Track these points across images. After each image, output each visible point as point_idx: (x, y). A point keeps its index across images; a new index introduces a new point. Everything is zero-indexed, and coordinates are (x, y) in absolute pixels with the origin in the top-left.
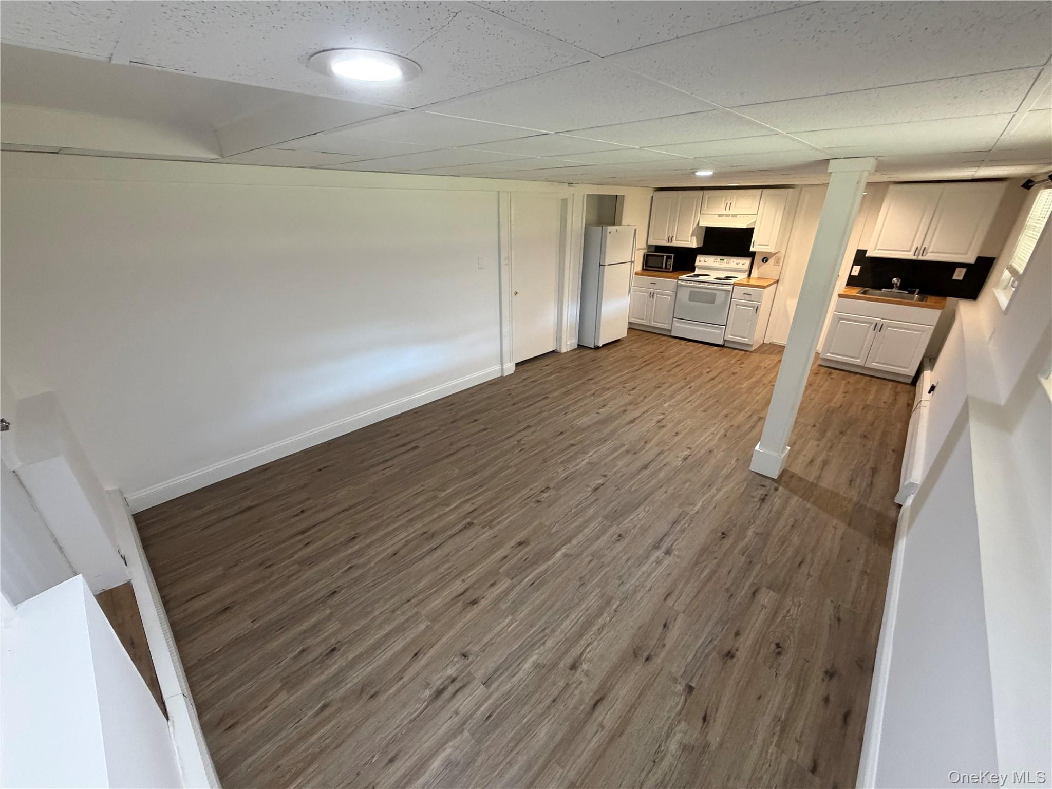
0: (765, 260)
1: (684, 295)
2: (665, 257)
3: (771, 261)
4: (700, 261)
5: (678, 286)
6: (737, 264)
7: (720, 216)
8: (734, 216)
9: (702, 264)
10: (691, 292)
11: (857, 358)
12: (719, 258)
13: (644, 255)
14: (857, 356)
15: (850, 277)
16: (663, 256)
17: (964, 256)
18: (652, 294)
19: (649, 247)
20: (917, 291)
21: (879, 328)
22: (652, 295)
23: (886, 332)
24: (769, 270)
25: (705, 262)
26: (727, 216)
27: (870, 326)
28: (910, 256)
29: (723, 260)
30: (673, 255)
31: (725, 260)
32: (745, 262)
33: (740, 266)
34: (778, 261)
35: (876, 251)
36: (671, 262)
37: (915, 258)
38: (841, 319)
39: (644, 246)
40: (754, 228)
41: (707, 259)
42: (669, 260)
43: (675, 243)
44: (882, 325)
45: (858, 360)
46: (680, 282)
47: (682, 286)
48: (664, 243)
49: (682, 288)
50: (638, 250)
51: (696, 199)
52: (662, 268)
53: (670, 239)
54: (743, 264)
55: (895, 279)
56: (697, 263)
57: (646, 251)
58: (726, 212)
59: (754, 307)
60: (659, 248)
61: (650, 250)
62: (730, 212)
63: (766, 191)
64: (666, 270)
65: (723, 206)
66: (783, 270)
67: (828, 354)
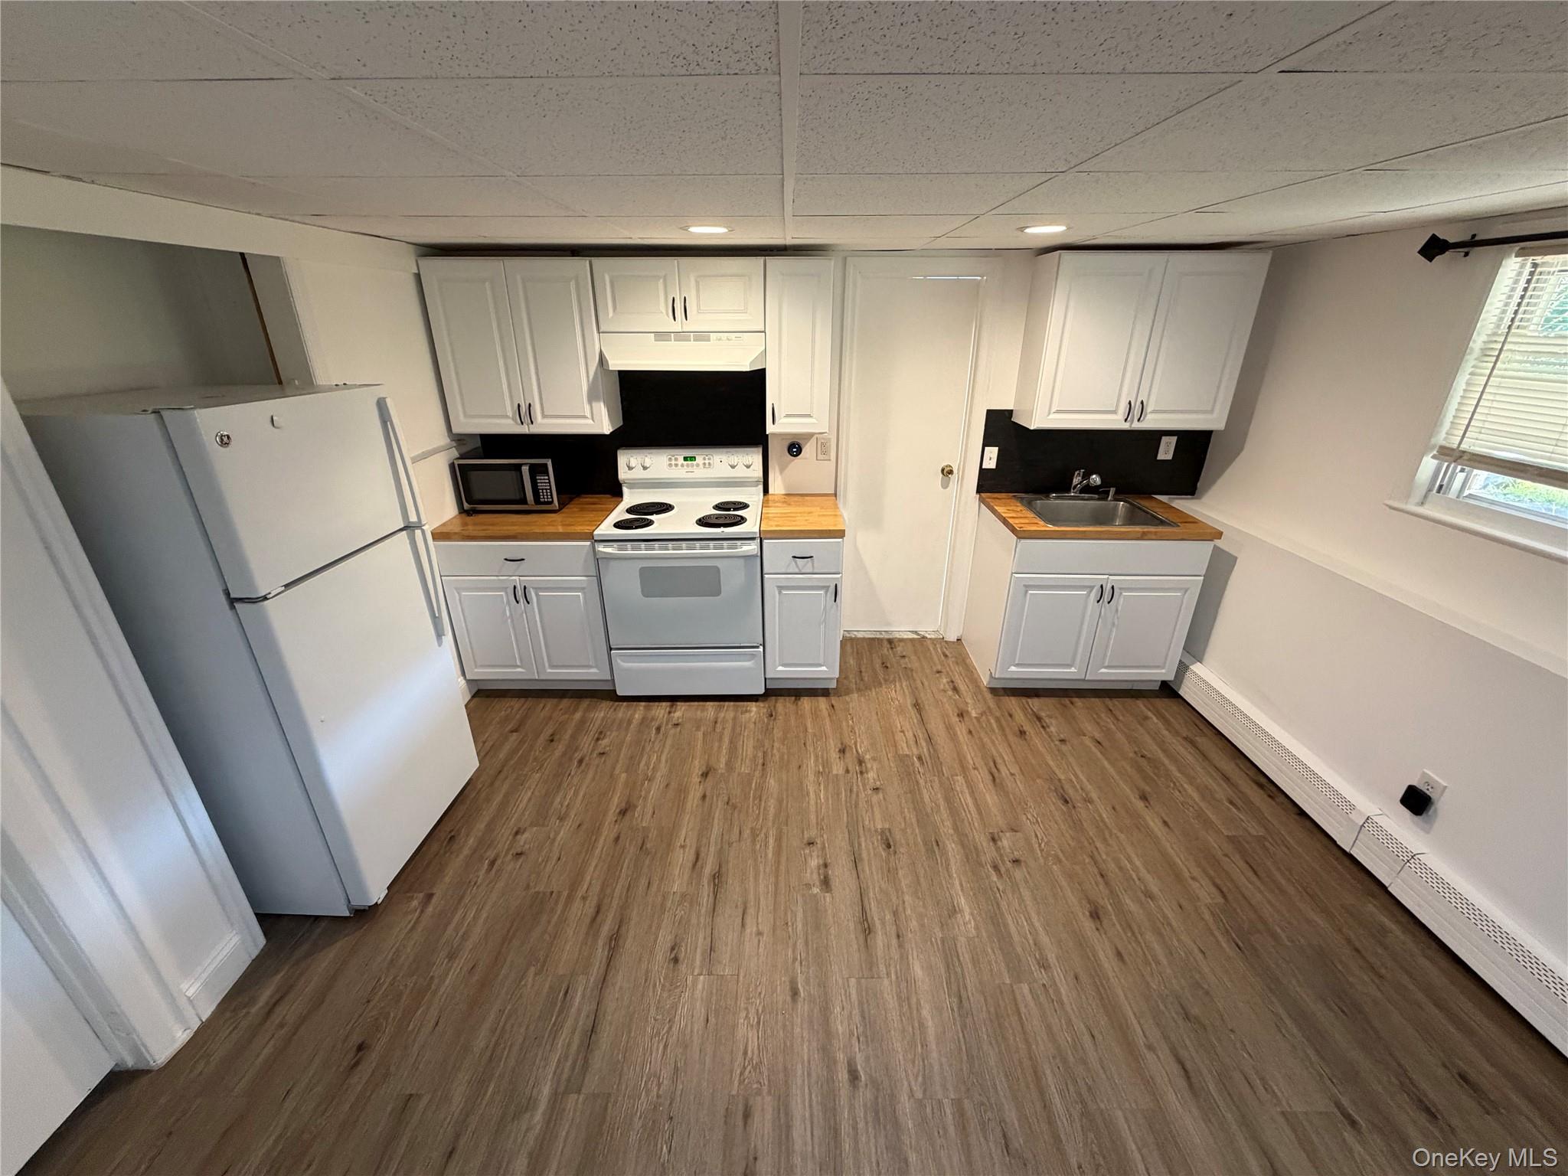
0: (795, 448)
1: (624, 583)
2: (525, 469)
3: (808, 450)
4: (630, 468)
5: (598, 560)
6: (733, 467)
7: (661, 336)
8: (702, 336)
9: (638, 474)
10: (643, 570)
11: (1069, 666)
12: (680, 454)
13: (452, 466)
14: (1069, 662)
15: (983, 473)
16: (518, 467)
17: (1209, 416)
18: (520, 593)
19: (459, 439)
20: (1112, 490)
21: (1106, 595)
22: (520, 595)
23: (1120, 601)
24: (806, 471)
25: (645, 468)
26: (681, 336)
27: (1088, 595)
28: (1115, 422)
29: (693, 458)
30: (549, 463)
31: (699, 460)
32: (748, 459)
33: (740, 472)
34: (823, 448)
35: (1052, 416)
36: (549, 482)
37: (1126, 426)
38: (1028, 587)
39: (442, 439)
40: (764, 370)
41: (648, 462)
42: (541, 479)
43: (544, 425)
44: (1113, 587)
45: (1073, 670)
46: (601, 548)
47: (610, 558)
48: (508, 426)
49: (613, 563)
50: (415, 460)
51: (573, 284)
52: (524, 501)
53: (525, 413)
54: (748, 467)
55: (1094, 476)
56: (623, 474)
57: (455, 453)
58: (676, 326)
59: (826, 588)
60: (493, 444)
61: (465, 449)
62: (689, 326)
63: (775, 263)
64: (541, 507)
65: (664, 308)
66: (841, 467)
67: (1013, 668)
